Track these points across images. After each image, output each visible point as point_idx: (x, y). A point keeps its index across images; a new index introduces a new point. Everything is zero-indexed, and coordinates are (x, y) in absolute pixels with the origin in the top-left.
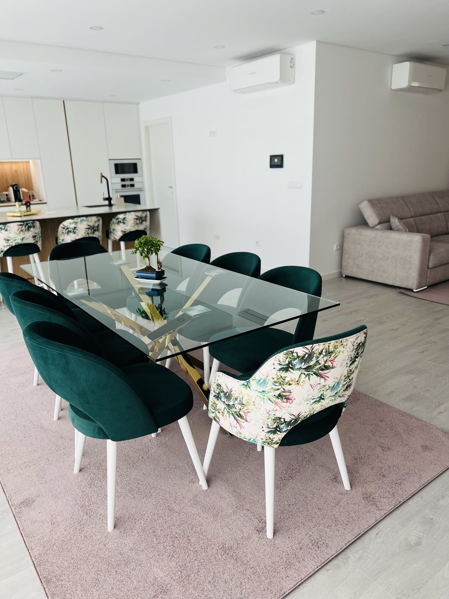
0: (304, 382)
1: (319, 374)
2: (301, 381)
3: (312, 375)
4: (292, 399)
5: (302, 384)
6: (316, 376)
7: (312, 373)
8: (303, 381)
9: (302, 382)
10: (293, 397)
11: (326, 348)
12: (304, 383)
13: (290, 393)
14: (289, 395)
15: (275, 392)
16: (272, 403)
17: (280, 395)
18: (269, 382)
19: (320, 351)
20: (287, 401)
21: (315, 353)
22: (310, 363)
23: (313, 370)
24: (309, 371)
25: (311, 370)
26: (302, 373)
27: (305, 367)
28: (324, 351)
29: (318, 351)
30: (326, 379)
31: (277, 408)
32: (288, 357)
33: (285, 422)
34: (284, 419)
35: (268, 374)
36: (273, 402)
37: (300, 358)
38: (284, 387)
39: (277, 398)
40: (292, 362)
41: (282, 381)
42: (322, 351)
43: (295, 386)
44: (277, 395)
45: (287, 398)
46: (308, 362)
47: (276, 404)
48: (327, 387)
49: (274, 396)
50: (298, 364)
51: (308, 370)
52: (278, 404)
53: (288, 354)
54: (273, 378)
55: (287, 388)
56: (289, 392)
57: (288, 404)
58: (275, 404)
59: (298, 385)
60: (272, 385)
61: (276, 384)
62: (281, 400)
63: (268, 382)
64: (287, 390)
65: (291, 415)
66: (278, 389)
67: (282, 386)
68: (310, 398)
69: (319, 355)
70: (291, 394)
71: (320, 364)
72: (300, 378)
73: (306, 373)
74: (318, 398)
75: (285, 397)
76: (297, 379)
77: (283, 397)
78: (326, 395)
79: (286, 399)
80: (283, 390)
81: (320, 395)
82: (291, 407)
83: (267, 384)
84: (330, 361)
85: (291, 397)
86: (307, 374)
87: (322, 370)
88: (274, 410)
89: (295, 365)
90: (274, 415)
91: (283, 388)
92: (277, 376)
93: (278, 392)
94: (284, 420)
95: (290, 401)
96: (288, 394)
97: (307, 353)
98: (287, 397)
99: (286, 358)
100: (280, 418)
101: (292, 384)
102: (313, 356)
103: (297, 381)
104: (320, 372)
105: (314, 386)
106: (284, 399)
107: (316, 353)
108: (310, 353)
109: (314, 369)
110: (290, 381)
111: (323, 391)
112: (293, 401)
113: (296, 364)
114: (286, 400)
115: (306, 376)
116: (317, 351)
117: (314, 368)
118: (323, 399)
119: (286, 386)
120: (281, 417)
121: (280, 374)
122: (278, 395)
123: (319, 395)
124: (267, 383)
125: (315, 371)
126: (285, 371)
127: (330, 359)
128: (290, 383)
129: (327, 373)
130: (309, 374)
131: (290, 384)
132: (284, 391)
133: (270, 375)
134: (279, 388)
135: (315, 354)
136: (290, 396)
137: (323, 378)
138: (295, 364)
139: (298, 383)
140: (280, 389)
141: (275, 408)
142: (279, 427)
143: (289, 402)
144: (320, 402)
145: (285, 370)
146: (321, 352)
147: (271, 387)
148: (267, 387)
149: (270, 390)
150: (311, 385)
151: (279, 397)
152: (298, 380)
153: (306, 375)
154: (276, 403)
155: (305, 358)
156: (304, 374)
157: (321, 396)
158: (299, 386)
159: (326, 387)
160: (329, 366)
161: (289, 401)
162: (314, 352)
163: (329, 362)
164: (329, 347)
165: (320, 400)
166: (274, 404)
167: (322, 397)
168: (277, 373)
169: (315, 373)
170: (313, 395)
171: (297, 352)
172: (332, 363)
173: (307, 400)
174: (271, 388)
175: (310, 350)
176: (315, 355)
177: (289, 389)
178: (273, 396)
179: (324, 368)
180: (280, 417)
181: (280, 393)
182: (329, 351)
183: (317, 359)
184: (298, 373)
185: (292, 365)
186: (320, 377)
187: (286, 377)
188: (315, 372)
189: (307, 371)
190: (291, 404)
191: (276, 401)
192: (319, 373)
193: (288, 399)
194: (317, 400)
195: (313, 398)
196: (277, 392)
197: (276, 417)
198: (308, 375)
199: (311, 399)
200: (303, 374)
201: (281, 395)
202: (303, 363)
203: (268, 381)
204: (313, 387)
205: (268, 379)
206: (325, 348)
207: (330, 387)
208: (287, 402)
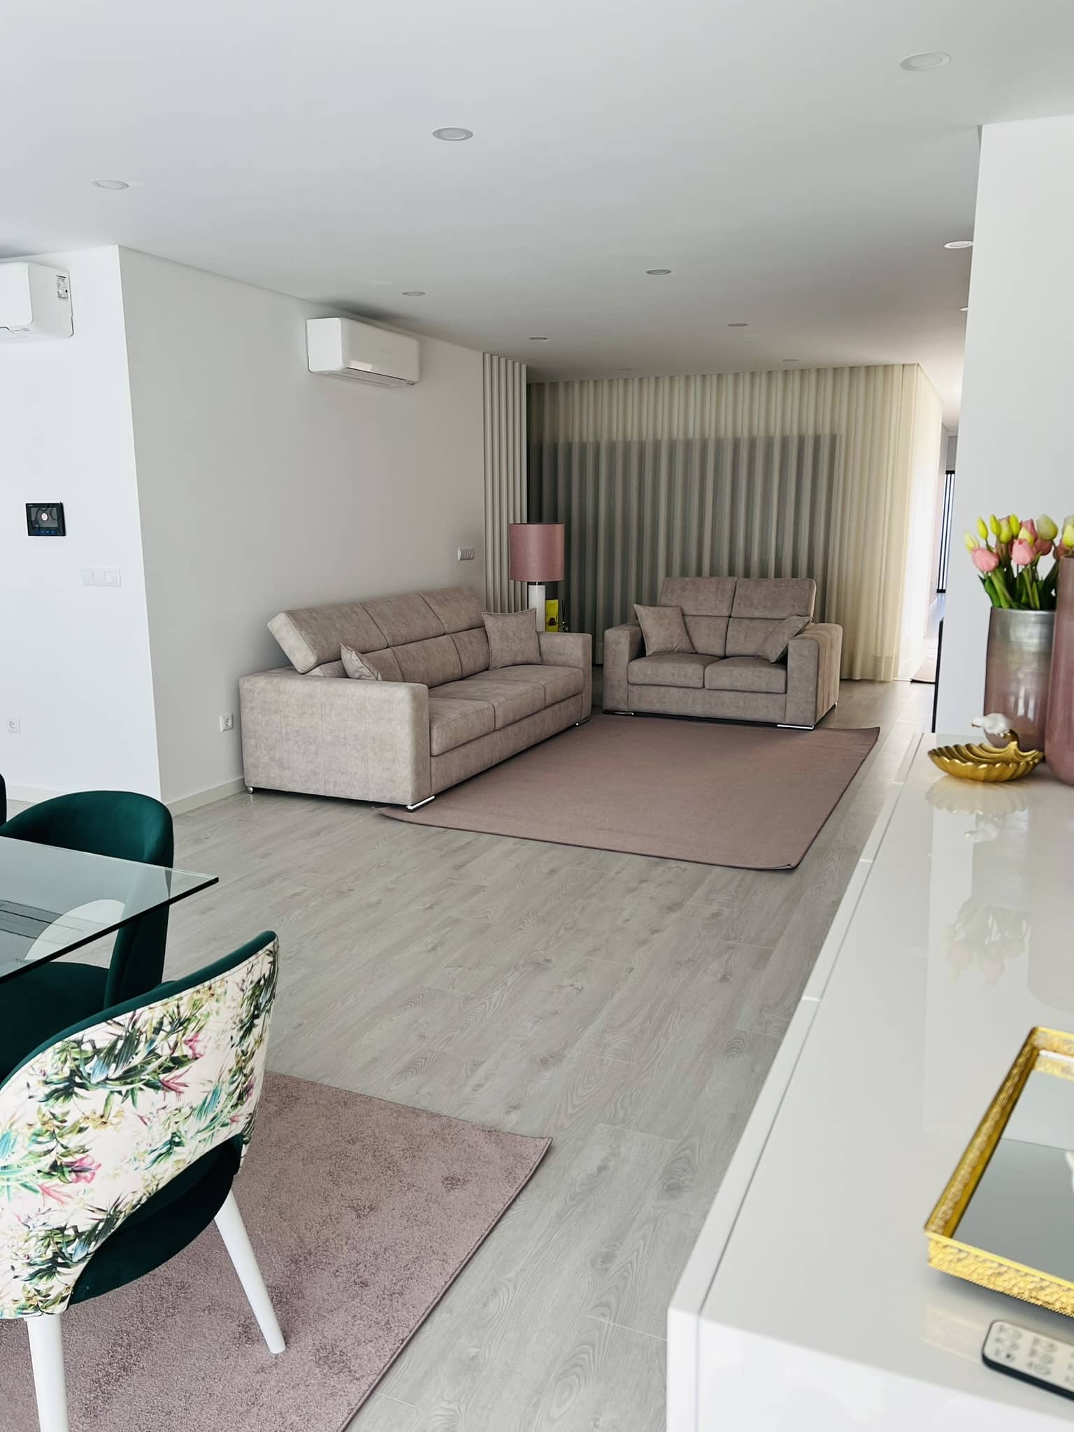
0: (120, 1114)
1: (159, 1084)
2: (113, 1114)
3: (141, 1089)
4: (90, 1169)
5: (115, 1121)
6: (152, 1090)
7: (140, 1085)
8: (118, 1112)
9: (115, 1117)
10: (94, 1161)
11: (171, 1012)
12: (122, 1116)
13: (83, 1152)
14: (82, 1159)
15: (40, 1161)
16: (34, 1194)
17: (54, 1167)
18: (20, 1138)
19: (155, 1024)
20: (78, 1176)
21: (143, 1030)
22: (131, 1060)
23: (142, 1077)
24: (132, 1083)
25: (137, 1078)
26: (112, 1092)
27: (119, 1072)
28: (166, 1021)
29: (151, 1024)
30: (180, 1092)
31: (51, 1202)
32: (68, 1057)
33: (78, 1235)
34: (75, 1228)
35: (12, 1118)
36: (35, 1191)
37: (102, 1055)
38: (64, 1142)
39: (46, 1176)
40: (81, 1069)
41: (58, 1127)
42: (161, 1023)
43: (97, 1130)
44: (47, 1169)
45: (76, 1169)
46: (126, 1060)
47: (45, 1194)
48: (186, 1111)
49: (39, 1171)
50: (97, 1071)
51: (129, 1081)
52: (53, 1193)
53: (68, 1051)
54: (31, 1125)
55: (73, 1141)
56: (81, 1151)
57: (82, 1184)
58: (43, 1194)
59: (104, 1126)
60: (29, 1145)
61: (40, 1139)
62: (59, 1178)
63: (15, 1140)
64: (75, 1147)
65: (92, 1211)
66: (50, 1151)
67: (59, 1139)
68: (142, 1151)
69: (153, 1035)
70: (88, 1156)
71: (160, 1057)
72: (109, 1107)
73: (124, 1089)
74: (165, 1144)
75: (70, 1169)
76: (100, 1112)
77: (66, 1169)
78: (186, 1132)
79: (75, 1171)
80: (64, 1150)
81: (169, 1137)
82: (92, 1190)
83: (12, 1146)
84: (186, 1044)
85: (87, 1162)
86: (127, 1091)
87: (168, 1070)
88: (41, 1212)
89: (89, 1074)
90: (44, 1224)
91: (62, 1145)
92: (41, 1116)
93: (49, 1160)
94: (76, 1231)
95: (88, 1174)
96: (78, 1156)
97: (119, 1037)
98: (77, 1165)
99: (62, 1062)
100: (62, 1230)
101: (87, 1128)
102: (138, 1040)
103: (102, 1117)
104: (162, 1076)
105: (149, 1119)
106: (67, 1175)
107: (145, 1032)
108: (128, 1034)
109: (145, 1073)
110: (81, 1121)
111: (176, 1123)
112: (94, 1173)
113: (94, 1072)
114: (73, 1175)
115: (126, 1096)
116: (147, 1026)
117: (143, 1071)
118: (178, 1144)
119: (70, 1139)
120: (66, 1226)
121: (48, 1108)
122: (48, 1166)
123: (165, 1136)
124: (12, 1141)
125: (147, 1077)
126: (62, 1099)
127: (184, 1039)
128: (82, 1126)
129: (181, 1076)
130: (132, 1090)
131: (81, 1130)
132: (67, 1151)
133: (19, 1118)
134: (50, 1148)
135: (141, 1033)
136: (84, 1161)
137: (172, 1090)
138: (91, 1072)
139: (104, 1120)
140: (53, 1150)
141: (44, 1205)
142: (63, 1253)
143: (85, 1178)
144: (172, 1156)
145: (61, 1096)
146: (157, 1026)
147: (26, 1149)
148: (13, 1153)
149: (24, 1161)
150: (141, 1118)
151: (54, 1173)
152: (104, 1111)
153: (124, 1093)
154: (46, 1192)
155: (117, 1052)
156: (120, 1092)
157: (172, 1137)
158: (109, 1127)
159: (183, 1111)
160: (186, 1056)
161: (83, 1174)
162: (139, 1029)
163: (183, 1045)
164: (178, 1007)
165: (170, 1148)
166: (39, 1196)
167: (177, 1140)
168: (40, 1106)
169: (148, 1084)
170: (150, 1141)
171: (94, 1038)
172: (191, 1047)
173: (135, 1159)
174: (26, 1153)
175: (127, 1026)
176: (143, 1038)
177: (79, 1142)
178: (36, 1173)
179: (171, 1065)
180: (63, 1225)
181: (56, 1161)
182: (180, 1019)
183: (151, 1045)
184: (103, 1093)
185: (81, 1078)
186: (163, 1089)
187: (68, 1113)
188: (149, 1080)
189: (126, 1084)
190: (89, 1182)
191: (46, 1185)
192: (160, 1081)
193: (78, 1170)
194: (164, 1150)
195: (151, 1149)
196: (45, 1160)
197: (50, 1228)
198: (130, 1092)
199: (145, 1152)
200: (116, 1094)
201: (59, 1164)
202: (114, 1066)
203: (17, 1136)
204: (146, 1121)
205: (16, 1130)
206: (168, 1012)
207: (194, 1110)
208: (78, 1179)
